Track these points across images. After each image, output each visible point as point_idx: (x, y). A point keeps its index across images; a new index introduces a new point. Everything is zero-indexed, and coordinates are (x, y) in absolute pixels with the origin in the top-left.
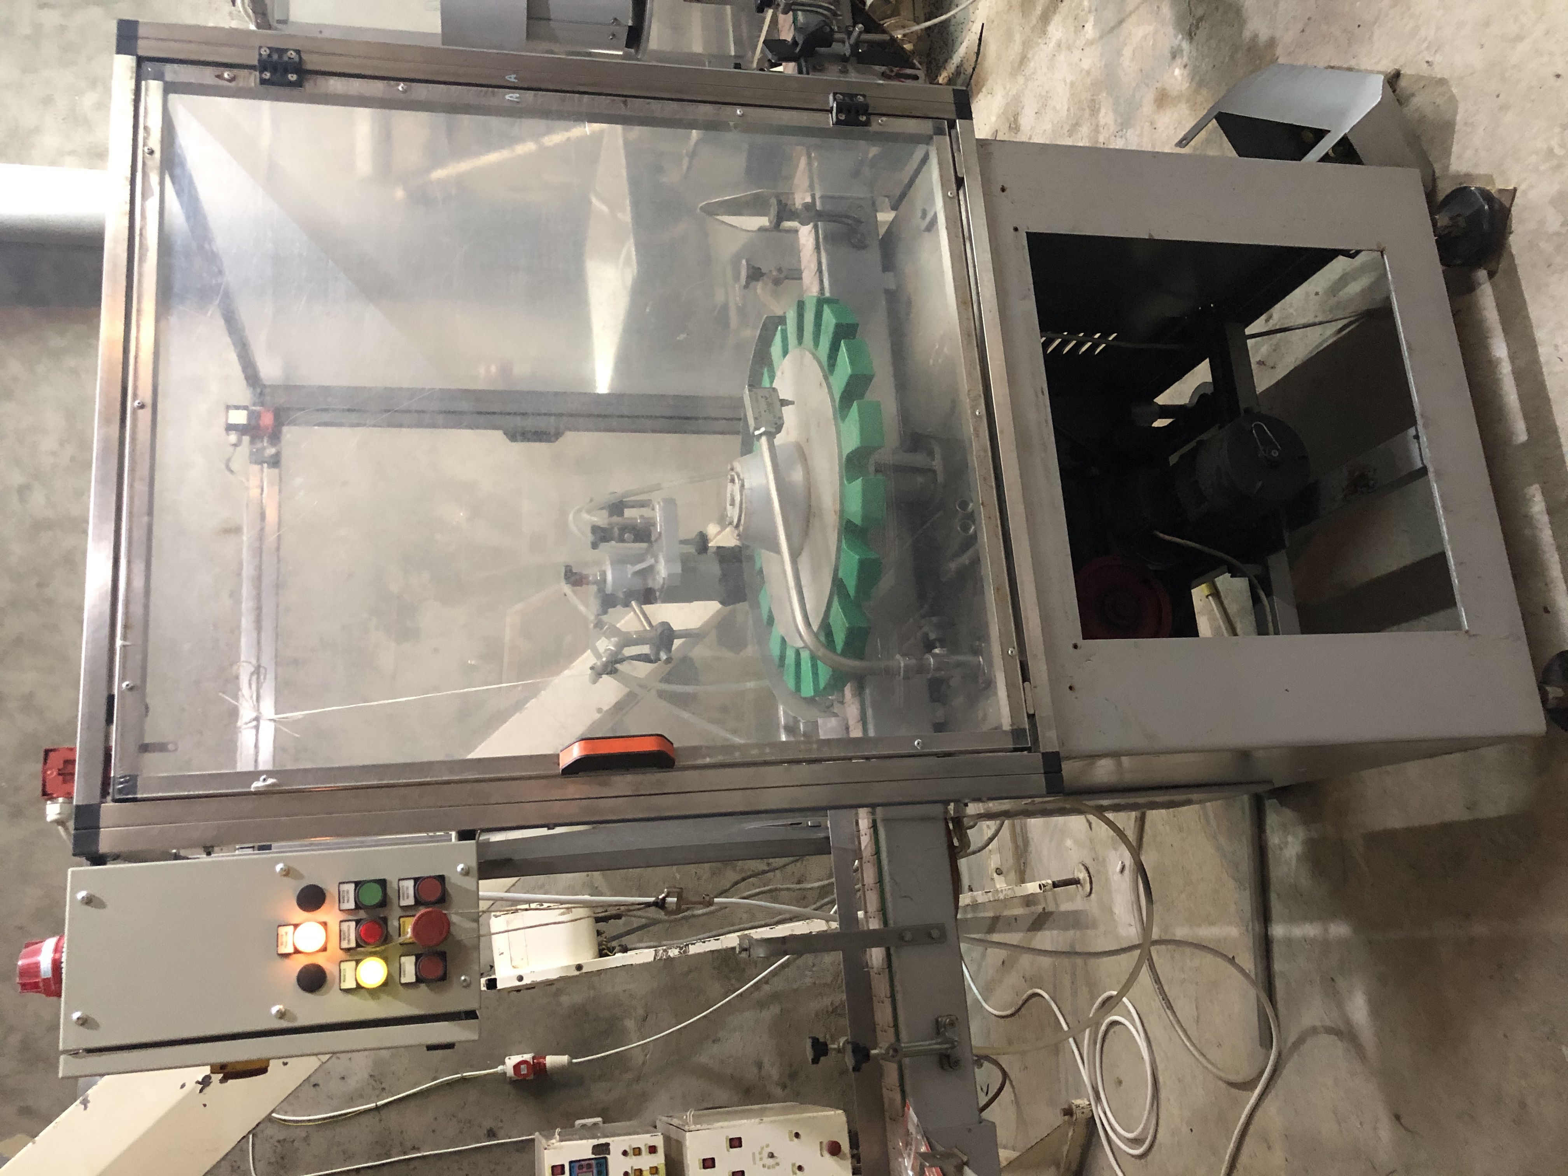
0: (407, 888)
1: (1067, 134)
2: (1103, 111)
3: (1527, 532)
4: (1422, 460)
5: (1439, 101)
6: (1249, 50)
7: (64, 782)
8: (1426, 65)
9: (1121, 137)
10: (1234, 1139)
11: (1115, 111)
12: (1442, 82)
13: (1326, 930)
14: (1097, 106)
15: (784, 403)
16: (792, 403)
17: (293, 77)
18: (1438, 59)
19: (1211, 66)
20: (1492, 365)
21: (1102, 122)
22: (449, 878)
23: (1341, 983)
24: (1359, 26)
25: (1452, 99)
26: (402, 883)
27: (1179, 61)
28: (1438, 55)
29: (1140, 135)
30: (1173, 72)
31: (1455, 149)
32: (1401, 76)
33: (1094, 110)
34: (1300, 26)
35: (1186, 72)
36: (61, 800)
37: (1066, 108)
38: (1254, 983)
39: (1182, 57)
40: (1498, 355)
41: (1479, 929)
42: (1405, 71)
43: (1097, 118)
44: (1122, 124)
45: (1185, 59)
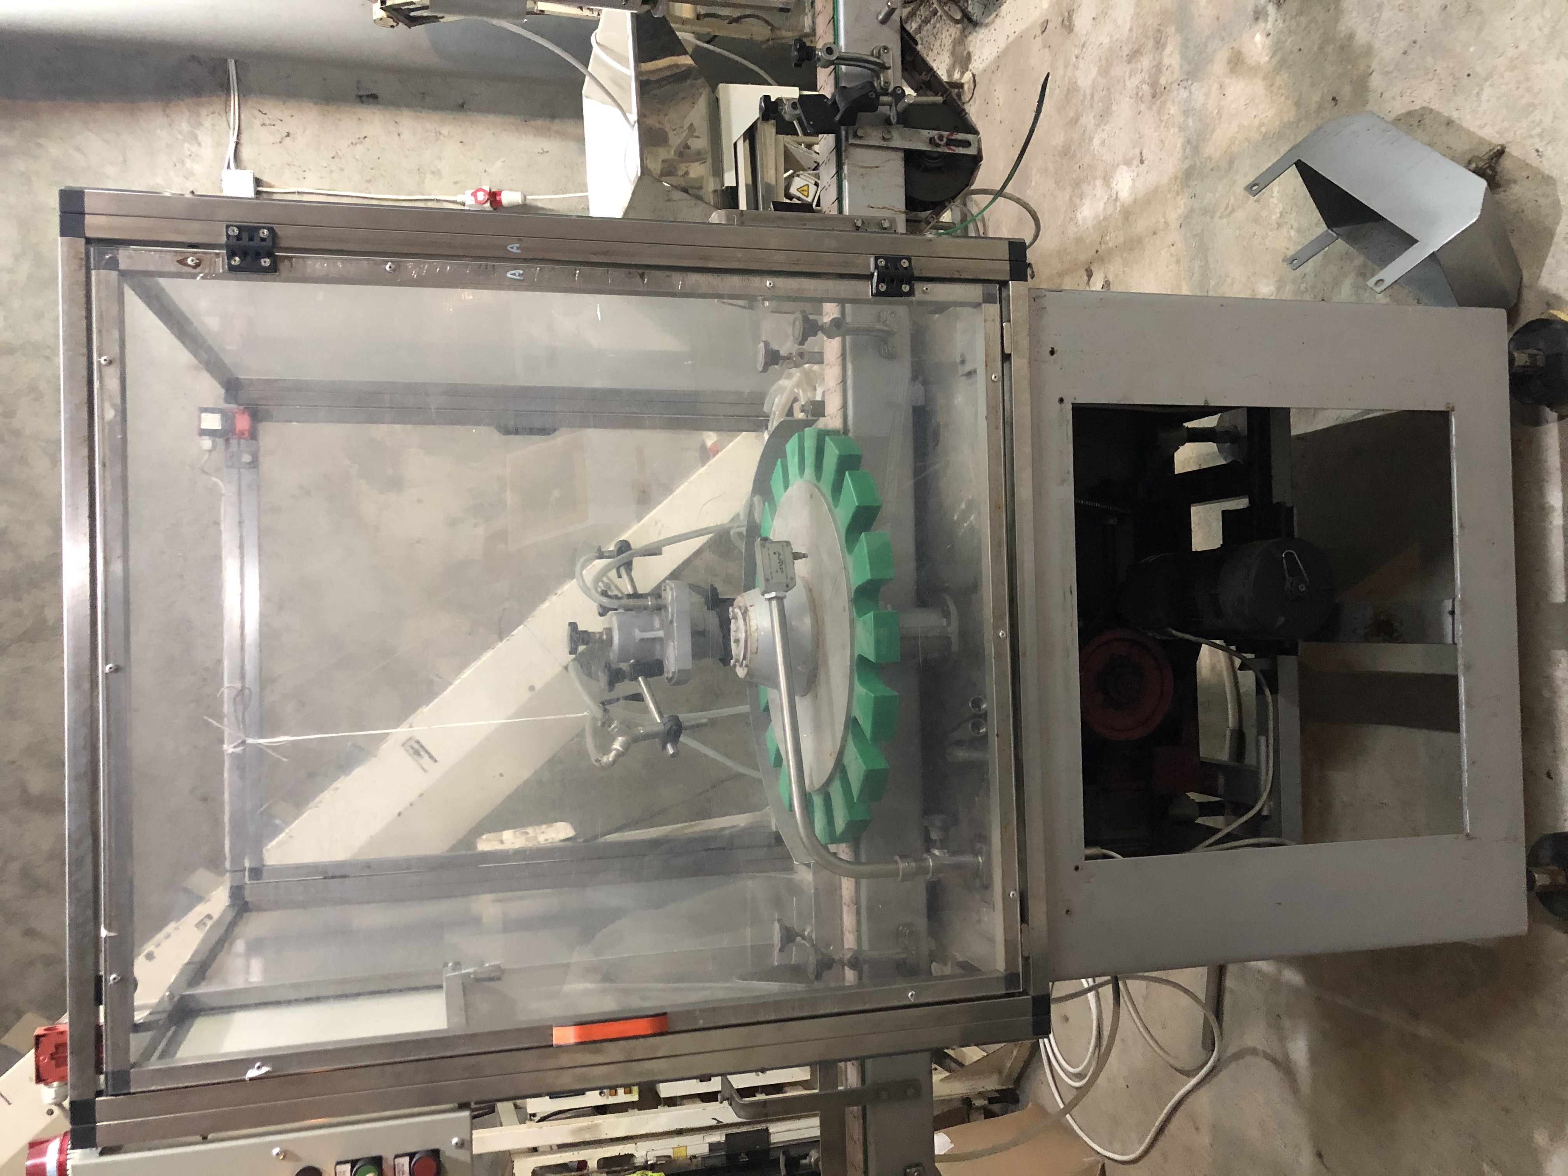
0: (403, 1165)
1: (1125, 58)
2: (1169, 49)
3: (1546, 694)
4: (1453, 637)
5: (1541, 201)
6: (1342, 48)
7: (57, 1066)
8: (1535, 154)
9: (1185, 88)
10: (1165, 1111)
11: (1183, 56)
12: (1548, 180)
13: (1280, 972)
14: (1163, 40)
15: (797, 556)
16: (804, 556)
17: (266, 262)
18: (1549, 152)
19: (1297, 47)
20: (1544, 510)
21: (1166, 61)
22: (444, 1152)
23: (1287, 1023)
24: (1469, 75)
25: (1556, 204)
26: (398, 1160)
27: (1262, 24)
28: (1550, 148)
29: (1207, 95)
30: (1253, 37)
31: (1550, 261)
32: (1505, 154)
33: (1159, 45)
34: (1403, 45)
35: (1268, 42)
36: (55, 1084)
37: (1128, 27)
38: (1204, 1006)
39: (1266, 21)
40: (1552, 502)
41: (1424, 1031)
42: (1513, 151)
43: (1161, 53)
44: (1188, 73)
45: (1269, 25)
